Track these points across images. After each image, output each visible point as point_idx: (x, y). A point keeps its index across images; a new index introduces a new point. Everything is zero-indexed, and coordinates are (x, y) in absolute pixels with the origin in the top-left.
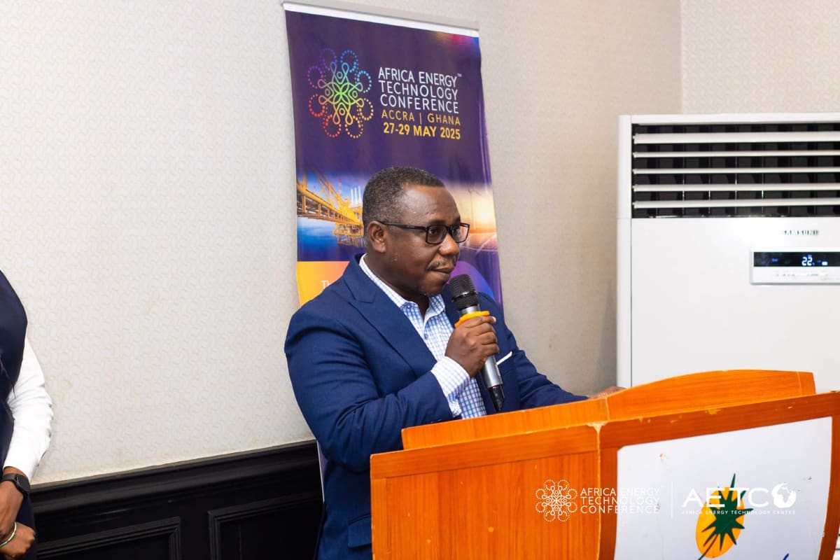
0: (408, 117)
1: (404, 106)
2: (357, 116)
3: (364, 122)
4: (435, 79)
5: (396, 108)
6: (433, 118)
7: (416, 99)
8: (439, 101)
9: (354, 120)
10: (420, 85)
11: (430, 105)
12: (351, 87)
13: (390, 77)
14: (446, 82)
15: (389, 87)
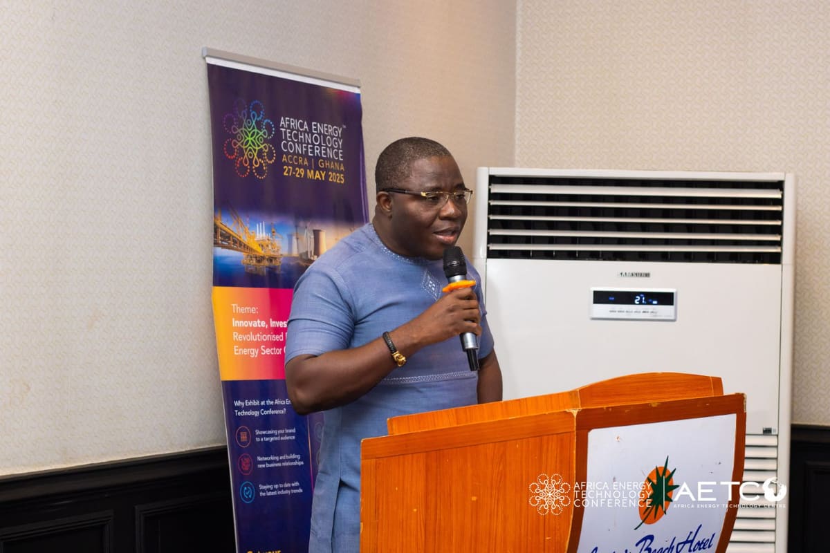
0: (303, 162)
1: (300, 152)
2: (262, 159)
3: (268, 165)
4: (326, 129)
5: (294, 154)
6: (323, 164)
7: (309, 146)
8: (328, 150)
9: (260, 163)
10: (313, 134)
11: (320, 152)
12: (258, 134)
13: (289, 125)
14: (333, 131)
15: (288, 135)
